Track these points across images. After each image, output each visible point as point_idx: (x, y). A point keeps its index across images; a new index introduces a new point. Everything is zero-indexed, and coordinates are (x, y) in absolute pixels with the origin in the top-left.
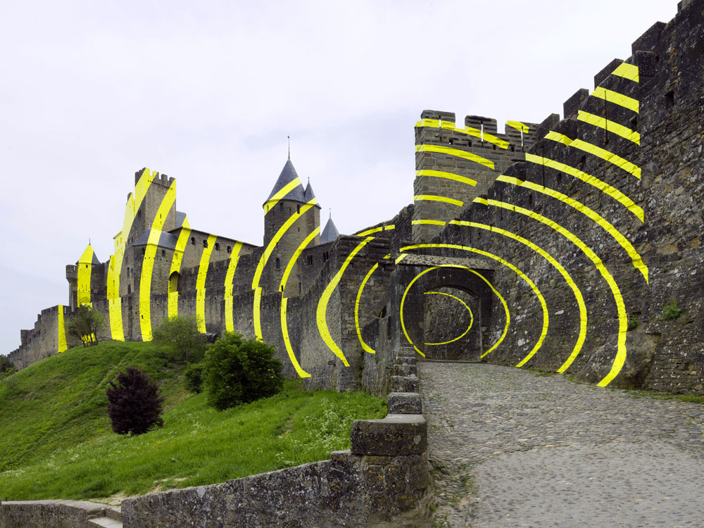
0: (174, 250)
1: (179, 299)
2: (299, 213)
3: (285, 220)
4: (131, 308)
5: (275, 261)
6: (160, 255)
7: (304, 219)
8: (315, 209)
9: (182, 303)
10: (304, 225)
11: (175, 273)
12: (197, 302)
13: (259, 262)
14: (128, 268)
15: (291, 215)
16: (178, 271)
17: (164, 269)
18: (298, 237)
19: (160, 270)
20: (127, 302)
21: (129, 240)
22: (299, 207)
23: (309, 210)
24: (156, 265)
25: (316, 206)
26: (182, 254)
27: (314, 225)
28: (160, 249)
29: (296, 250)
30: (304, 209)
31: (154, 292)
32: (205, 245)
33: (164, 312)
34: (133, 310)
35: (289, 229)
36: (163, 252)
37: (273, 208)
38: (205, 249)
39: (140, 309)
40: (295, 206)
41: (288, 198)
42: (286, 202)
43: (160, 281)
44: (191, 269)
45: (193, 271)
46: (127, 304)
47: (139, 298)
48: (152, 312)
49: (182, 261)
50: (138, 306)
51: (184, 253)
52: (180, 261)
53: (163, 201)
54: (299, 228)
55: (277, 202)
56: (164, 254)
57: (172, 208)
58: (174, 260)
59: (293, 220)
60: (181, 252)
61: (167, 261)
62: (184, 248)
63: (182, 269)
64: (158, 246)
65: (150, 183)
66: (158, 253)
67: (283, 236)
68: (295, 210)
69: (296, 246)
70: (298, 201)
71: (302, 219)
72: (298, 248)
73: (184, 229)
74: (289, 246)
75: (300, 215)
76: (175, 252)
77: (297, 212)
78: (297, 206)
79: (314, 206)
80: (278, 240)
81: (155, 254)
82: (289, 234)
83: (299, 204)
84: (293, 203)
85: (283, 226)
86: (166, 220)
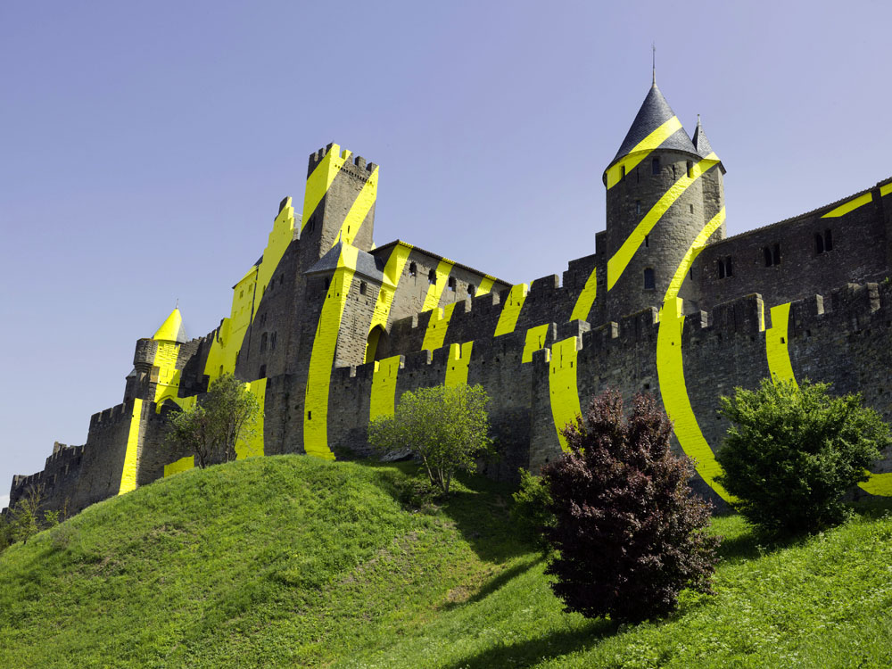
0: (381, 283)
1: (400, 371)
2: (690, 175)
4: (287, 397)
5: (642, 272)
6: (358, 290)
7: (700, 189)
9: (407, 377)
10: (699, 200)
11: (378, 327)
12: (449, 372)
13: (583, 287)
14: (265, 335)
15: (675, 179)
16: (384, 325)
17: (361, 319)
18: (690, 223)
19: (355, 321)
20: (281, 386)
21: (273, 281)
22: (689, 166)
23: (708, 172)
24: (348, 309)
26: (393, 293)
27: (718, 202)
28: (358, 279)
29: (686, 250)
30: (698, 170)
31: (340, 364)
32: (432, 277)
33: (360, 400)
34: (292, 403)
35: (672, 207)
36: (363, 285)
37: (637, 167)
38: (432, 286)
39: (308, 399)
40: (683, 162)
41: (670, 147)
42: (666, 155)
43: (353, 342)
44: (410, 319)
45: (415, 324)
46: (280, 390)
47: (306, 376)
48: (333, 405)
49: (393, 306)
50: (303, 393)
51: (396, 289)
52: (388, 306)
53: (355, 203)
54: (691, 206)
55: (647, 155)
56: (363, 289)
57: (367, 217)
58: (379, 303)
59: (681, 188)
60: (392, 288)
61: (367, 304)
62: (397, 281)
63: (391, 321)
64: (357, 274)
65: (338, 170)
66: (353, 285)
67: (660, 222)
68: (684, 171)
69: (688, 242)
70: (688, 154)
71: (696, 189)
72: (692, 244)
73: (401, 245)
74: (674, 240)
75: (692, 180)
76: (382, 287)
77: (687, 174)
78: (687, 164)
79: (717, 164)
80: (649, 229)
81: (349, 287)
82: (673, 217)
83: (690, 159)
84: (679, 156)
85: (661, 200)
86: (356, 236)
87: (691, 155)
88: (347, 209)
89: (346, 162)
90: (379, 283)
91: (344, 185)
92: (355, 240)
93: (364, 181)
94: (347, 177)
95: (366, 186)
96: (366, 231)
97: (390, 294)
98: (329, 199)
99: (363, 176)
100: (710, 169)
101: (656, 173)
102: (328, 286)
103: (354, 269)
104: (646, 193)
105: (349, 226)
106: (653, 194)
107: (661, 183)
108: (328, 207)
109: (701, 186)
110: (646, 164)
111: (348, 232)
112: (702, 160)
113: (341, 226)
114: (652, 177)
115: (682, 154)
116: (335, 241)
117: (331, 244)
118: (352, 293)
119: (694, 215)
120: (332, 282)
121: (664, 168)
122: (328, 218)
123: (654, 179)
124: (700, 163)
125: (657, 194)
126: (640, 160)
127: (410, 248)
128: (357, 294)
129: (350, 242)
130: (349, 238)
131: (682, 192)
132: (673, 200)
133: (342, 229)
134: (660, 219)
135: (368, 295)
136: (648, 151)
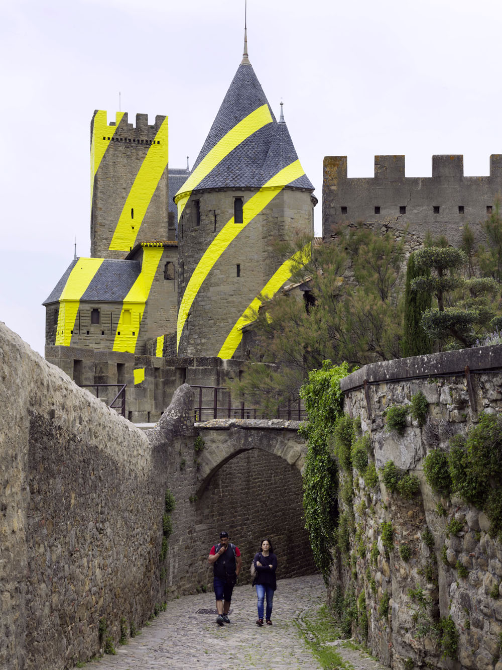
0: (122, 303)
2: (239, 219)
3: (200, 248)
6: (87, 320)
7: (256, 234)
8: (288, 197)
10: (255, 254)
11: (125, 353)
15: (216, 231)
18: (237, 292)
22: (239, 204)
23: (270, 207)
25: (288, 188)
26: (141, 309)
28: (88, 307)
29: (228, 332)
30: (254, 206)
35: (210, 274)
36: (96, 312)
40: (226, 202)
41: (210, 185)
42: (206, 196)
49: (142, 325)
51: (146, 303)
52: (135, 327)
53: (138, 176)
54: (238, 266)
55: (188, 198)
56: (96, 317)
57: (158, 189)
58: (122, 327)
59: (223, 243)
60: (138, 304)
61: (103, 333)
62: (148, 292)
63: (141, 344)
64: (82, 301)
65: (107, 142)
66: (80, 316)
67: (198, 296)
68: (228, 216)
69: (230, 321)
70: (234, 189)
71: (249, 237)
72: (235, 323)
73: (146, 246)
74: (212, 321)
75: (240, 227)
76: (125, 307)
77: (233, 219)
78: (235, 202)
79: (283, 189)
80: (189, 307)
81: (74, 321)
82: (211, 289)
83: (239, 194)
84: (222, 195)
85: (199, 265)
86: (144, 219)
87: (239, 189)
88: (127, 189)
89: (117, 129)
90: (119, 304)
91: (120, 159)
92: (143, 223)
93: (149, 143)
94: (122, 148)
95: (152, 149)
96: (158, 208)
97: (137, 313)
98: (100, 183)
99: (145, 138)
100: (273, 200)
101: (198, 224)
102: (57, 321)
103: (78, 298)
104: (186, 254)
105: (132, 210)
106: (192, 256)
107: (200, 240)
108: (99, 195)
109: (261, 228)
110: (188, 211)
111: (133, 218)
112: (261, 190)
113: (121, 212)
114: (192, 231)
115: (225, 191)
116: (115, 234)
117: (109, 240)
118: (78, 325)
119: (241, 279)
120: (59, 316)
121: (203, 217)
122: (101, 209)
123: (193, 234)
124: (258, 194)
125: (196, 256)
126: (184, 206)
127: (159, 246)
128: (87, 326)
129: (137, 229)
130: (133, 225)
131: (224, 249)
132: (212, 263)
133: (122, 216)
134: (198, 293)
135: (104, 322)
136: (188, 193)
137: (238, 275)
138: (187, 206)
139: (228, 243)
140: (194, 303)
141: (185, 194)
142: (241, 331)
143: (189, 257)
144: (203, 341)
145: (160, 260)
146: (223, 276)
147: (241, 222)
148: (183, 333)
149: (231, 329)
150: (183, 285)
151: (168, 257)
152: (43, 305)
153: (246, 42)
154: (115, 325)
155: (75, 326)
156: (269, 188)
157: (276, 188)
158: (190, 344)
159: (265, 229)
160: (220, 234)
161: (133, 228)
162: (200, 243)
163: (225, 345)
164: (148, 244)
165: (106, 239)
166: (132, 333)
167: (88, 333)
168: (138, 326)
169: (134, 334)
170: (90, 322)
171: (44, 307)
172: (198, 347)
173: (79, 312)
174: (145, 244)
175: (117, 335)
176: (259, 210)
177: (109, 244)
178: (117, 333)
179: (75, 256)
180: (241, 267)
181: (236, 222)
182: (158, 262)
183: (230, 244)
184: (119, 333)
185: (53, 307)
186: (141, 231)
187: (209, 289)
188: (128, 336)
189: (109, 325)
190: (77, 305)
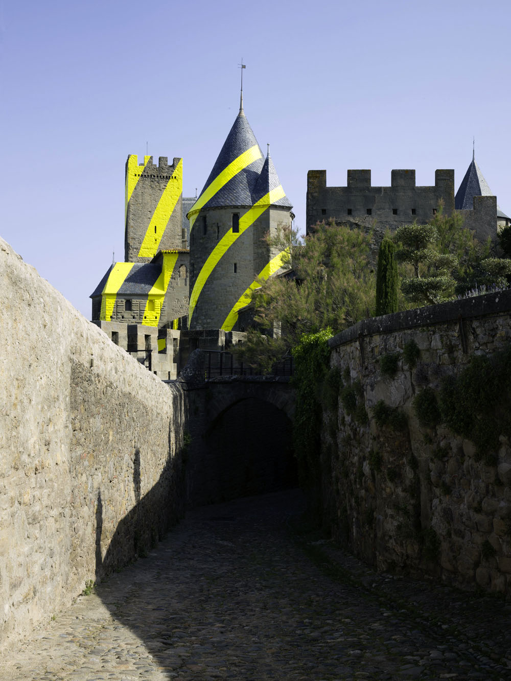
0: (147, 295)
2: (236, 230)
6: (123, 308)
8: (272, 213)
10: (247, 256)
15: (219, 239)
18: (233, 286)
22: (236, 218)
25: (274, 207)
26: (162, 300)
27: (269, 251)
28: (123, 298)
29: (227, 314)
30: (247, 221)
36: (129, 302)
37: (193, 227)
40: (228, 216)
41: (214, 205)
42: (211, 213)
49: (162, 311)
51: (165, 295)
52: (157, 312)
54: (235, 265)
55: (197, 214)
56: (129, 306)
57: (174, 211)
58: (147, 313)
59: (224, 248)
60: (159, 296)
61: (134, 318)
62: (166, 286)
63: (162, 325)
64: (118, 295)
65: (138, 179)
66: (117, 306)
67: (204, 287)
68: (227, 227)
69: (229, 306)
70: (232, 207)
71: (243, 243)
72: (233, 307)
73: (166, 253)
74: (215, 306)
75: (237, 235)
76: (149, 298)
77: (232, 229)
78: (233, 217)
79: (269, 207)
80: (198, 295)
81: (113, 309)
82: (214, 282)
83: (236, 211)
84: (223, 212)
85: (205, 264)
86: (164, 234)
87: (236, 207)
88: (152, 212)
89: (145, 168)
90: (145, 296)
91: (146, 190)
92: (163, 236)
93: (168, 178)
94: (148, 181)
95: (170, 183)
96: (174, 225)
97: (159, 302)
98: (132, 208)
99: (165, 175)
100: (262, 215)
101: (205, 234)
102: (100, 309)
103: (116, 292)
104: (196, 256)
105: (155, 227)
106: (201, 258)
107: (207, 246)
108: (131, 216)
109: (252, 236)
110: (197, 224)
111: (156, 233)
112: (252, 207)
113: (147, 229)
114: (200, 239)
115: (225, 209)
116: (143, 245)
117: (138, 249)
118: (116, 312)
119: (238, 274)
120: (102, 305)
121: (209, 228)
122: (132, 227)
123: (201, 241)
124: (250, 211)
125: (203, 258)
126: (194, 221)
127: (175, 253)
128: (121, 312)
129: (159, 241)
130: (157, 237)
131: (224, 252)
132: (216, 262)
133: (148, 231)
134: (205, 285)
135: (134, 309)
136: (198, 211)
137: (235, 272)
138: (197, 220)
139: (228, 247)
140: (201, 293)
141: (195, 212)
142: (237, 313)
143: (197, 258)
144: (209, 321)
145: (176, 263)
146: (223, 272)
147: (238, 232)
148: (193, 316)
149: (230, 312)
150: (194, 279)
151: (181, 260)
152: (90, 297)
153: (241, 100)
154: (142, 312)
155: (113, 312)
156: (259, 206)
157: (264, 206)
158: (198, 323)
159: (255, 236)
160: (222, 240)
161: (156, 240)
162: (206, 248)
163: (225, 323)
164: (167, 251)
165: (137, 249)
166: (155, 317)
167: (123, 317)
168: (160, 312)
169: (156, 318)
170: (124, 310)
171: (91, 299)
172: (205, 326)
173: (117, 302)
174: (165, 251)
175: (144, 319)
176: (251, 222)
177: (138, 252)
178: (144, 318)
179: (113, 261)
180: (238, 265)
181: (233, 232)
182: (174, 265)
183: (230, 247)
184: (145, 318)
185: (97, 299)
186: (162, 242)
187: (213, 282)
188: (152, 320)
189: (138, 312)
190: (115, 297)
